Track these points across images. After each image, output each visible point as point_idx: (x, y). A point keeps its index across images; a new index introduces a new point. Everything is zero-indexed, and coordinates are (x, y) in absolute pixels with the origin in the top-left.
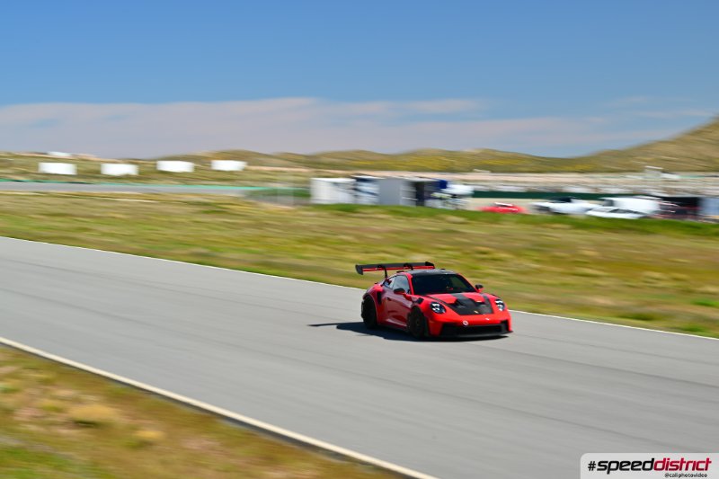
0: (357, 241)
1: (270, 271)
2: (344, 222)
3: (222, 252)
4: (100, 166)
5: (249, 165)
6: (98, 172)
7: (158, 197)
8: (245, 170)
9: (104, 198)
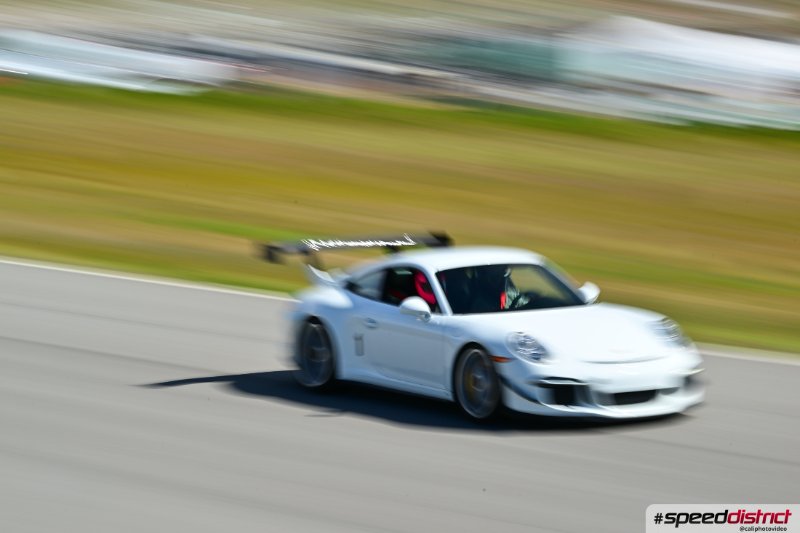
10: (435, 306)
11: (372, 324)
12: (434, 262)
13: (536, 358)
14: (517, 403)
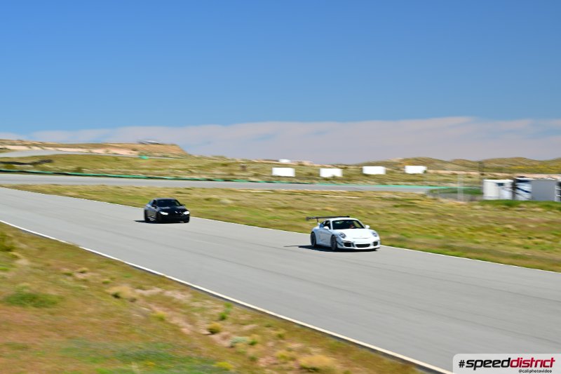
0: (515, 229)
1: (448, 253)
2: (507, 214)
3: (409, 237)
4: (319, 170)
5: (428, 169)
6: (319, 175)
7: (361, 195)
8: (425, 172)
9: (323, 195)
10: (330, 228)
11: (321, 232)
12: (332, 220)
13: (343, 237)
14: (339, 246)
